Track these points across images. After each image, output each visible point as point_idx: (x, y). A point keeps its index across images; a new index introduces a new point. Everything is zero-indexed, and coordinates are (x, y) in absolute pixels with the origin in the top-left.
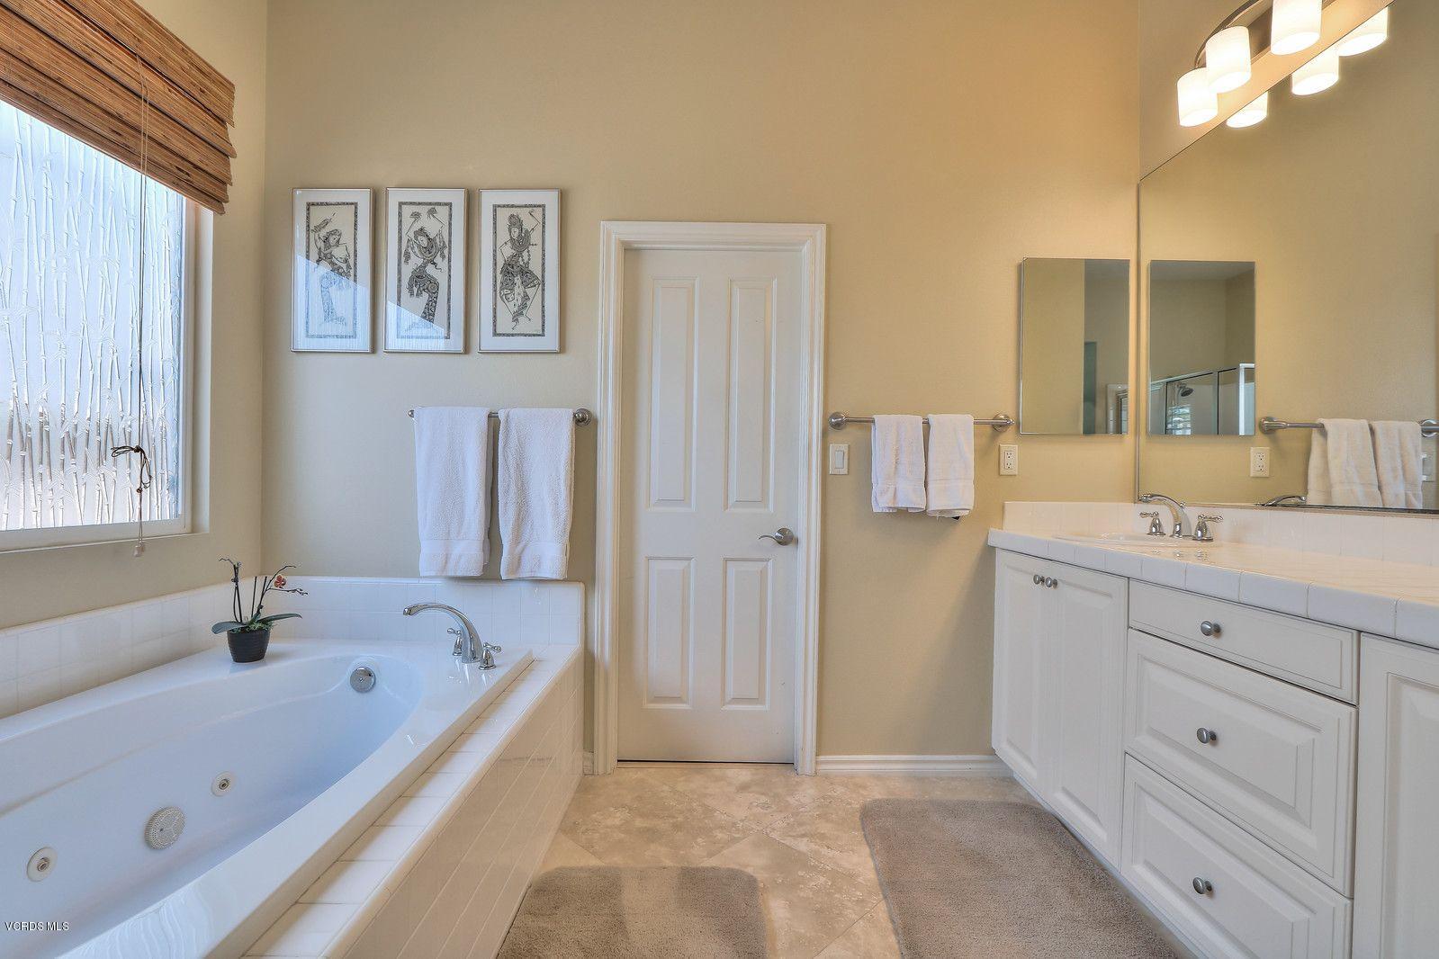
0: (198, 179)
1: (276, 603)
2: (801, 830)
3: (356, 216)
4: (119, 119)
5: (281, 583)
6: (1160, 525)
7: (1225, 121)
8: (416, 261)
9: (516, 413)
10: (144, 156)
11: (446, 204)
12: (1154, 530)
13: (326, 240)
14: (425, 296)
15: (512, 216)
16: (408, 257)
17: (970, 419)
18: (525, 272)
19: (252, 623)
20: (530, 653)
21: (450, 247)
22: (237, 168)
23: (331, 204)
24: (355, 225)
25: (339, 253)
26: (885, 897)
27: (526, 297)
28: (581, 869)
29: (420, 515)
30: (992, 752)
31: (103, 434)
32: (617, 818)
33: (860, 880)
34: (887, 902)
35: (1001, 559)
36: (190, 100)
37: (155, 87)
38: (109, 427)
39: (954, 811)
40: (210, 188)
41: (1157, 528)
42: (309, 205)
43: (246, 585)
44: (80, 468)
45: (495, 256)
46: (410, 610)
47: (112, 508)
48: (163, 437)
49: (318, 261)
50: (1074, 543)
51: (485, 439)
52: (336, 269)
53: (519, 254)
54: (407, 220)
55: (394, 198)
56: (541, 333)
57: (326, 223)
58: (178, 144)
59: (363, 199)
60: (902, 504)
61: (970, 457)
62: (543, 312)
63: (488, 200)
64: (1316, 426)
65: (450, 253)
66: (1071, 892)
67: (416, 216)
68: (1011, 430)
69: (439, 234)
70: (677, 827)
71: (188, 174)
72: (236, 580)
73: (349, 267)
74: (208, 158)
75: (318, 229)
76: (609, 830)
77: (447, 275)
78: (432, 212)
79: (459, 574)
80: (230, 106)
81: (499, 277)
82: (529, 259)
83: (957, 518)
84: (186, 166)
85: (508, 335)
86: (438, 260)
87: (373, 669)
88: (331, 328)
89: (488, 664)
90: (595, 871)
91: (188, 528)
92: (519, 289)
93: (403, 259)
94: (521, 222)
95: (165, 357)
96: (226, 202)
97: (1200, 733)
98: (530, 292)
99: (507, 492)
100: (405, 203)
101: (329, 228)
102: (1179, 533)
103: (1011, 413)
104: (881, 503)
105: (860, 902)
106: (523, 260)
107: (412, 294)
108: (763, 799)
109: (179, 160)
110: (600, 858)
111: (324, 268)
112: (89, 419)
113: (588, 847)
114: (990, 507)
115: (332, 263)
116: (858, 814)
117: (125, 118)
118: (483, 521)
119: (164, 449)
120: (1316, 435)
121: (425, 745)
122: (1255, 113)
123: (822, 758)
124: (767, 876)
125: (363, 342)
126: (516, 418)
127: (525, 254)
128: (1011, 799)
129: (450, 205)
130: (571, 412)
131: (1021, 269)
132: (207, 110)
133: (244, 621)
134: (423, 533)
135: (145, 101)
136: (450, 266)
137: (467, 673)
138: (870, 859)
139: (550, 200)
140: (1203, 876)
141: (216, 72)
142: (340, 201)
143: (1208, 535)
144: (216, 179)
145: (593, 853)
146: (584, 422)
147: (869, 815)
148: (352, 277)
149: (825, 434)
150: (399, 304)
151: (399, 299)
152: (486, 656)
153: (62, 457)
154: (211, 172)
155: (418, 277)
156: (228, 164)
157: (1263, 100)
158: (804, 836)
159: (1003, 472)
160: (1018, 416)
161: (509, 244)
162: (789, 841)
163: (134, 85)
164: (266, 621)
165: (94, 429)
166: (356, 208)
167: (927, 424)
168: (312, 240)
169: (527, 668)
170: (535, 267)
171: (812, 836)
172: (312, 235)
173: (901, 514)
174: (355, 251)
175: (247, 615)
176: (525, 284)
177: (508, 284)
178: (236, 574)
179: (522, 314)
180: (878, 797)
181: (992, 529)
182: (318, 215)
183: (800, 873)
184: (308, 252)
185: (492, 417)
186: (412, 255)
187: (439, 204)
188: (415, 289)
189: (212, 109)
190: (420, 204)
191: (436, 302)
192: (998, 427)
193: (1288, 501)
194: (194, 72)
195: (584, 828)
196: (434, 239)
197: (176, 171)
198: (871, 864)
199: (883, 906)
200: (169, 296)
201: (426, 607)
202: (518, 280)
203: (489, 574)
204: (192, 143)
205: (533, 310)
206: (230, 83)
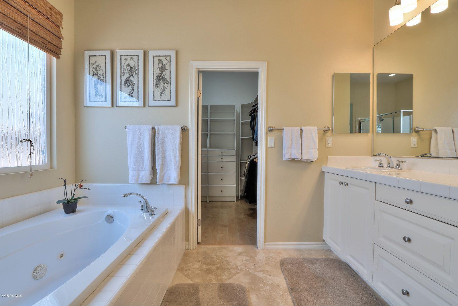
0: (50, 46)
1: (79, 193)
2: (260, 269)
3: (106, 60)
4: (20, 24)
5: (81, 186)
6: (382, 164)
7: (405, 24)
8: (126, 75)
9: (161, 127)
10: (29, 37)
11: (136, 56)
12: (380, 165)
13: (96, 68)
14: (130, 87)
15: (159, 60)
16: (124, 74)
17: (316, 128)
18: (164, 79)
19: (71, 200)
20: (167, 209)
21: (138, 70)
22: (64, 43)
23: (97, 56)
24: (106, 63)
25: (100, 73)
26: (290, 294)
27: (164, 87)
28: (185, 284)
29: (129, 163)
30: (324, 241)
31: (17, 135)
32: (197, 265)
33: (281, 287)
34: (291, 296)
35: (327, 176)
36: (46, 18)
37: (33, 13)
38: (20, 133)
39: (312, 262)
40: (54, 49)
41: (381, 165)
42: (90, 56)
43: (69, 187)
44: (9, 147)
45: (153, 73)
46: (125, 195)
47: (21, 160)
48: (40, 136)
49: (93, 76)
50: (354, 170)
51: (151, 136)
52: (99, 78)
53: (162, 72)
54: (123, 61)
55: (119, 53)
56: (169, 100)
57: (96, 62)
58: (42, 33)
59: (108, 54)
60: (293, 157)
61: (316, 141)
62: (170, 92)
63: (151, 54)
64: (433, 130)
65: (138, 72)
66: (355, 292)
67: (126, 59)
68: (330, 132)
69: (134, 66)
70: (218, 268)
71: (46, 45)
72: (65, 185)
73: (103, 77)
74: (53, 39)
75: (93, 64)
76: (194, 270)
77: (137, 80)
78: (132, 58)
79: (142, 182)
80: (61, 22)
81: (155, 81)
82: (165, 74)
83: (312, 162)
84: (45, 42)
85: (158, 100)
86: (134, 75)
87: (113, 215)
88: (98, 99)
89: (152, 213)
90: (190, 285)
91: (50, 168)
92: (162, 85)
93: (122, 74)
94: (162, 61)
95: (40, 108)
96: (61, 55)
97: (404, 238)
98: (166, 85)
99: (158, 154)
100: (123, 55)
101: (97, 64)
102: (389, 166)
103: (330, 126)
104: (286, 157)
105: (281, 295)
106: (163, 75)
107: (125, 87)
108: (247, 258)
109: (43, 39)
110: (191, 280)
111: (95, 78)
112: (12, 130)
113: (187, 276)
114: (323, 158)
115: (98, 76)
116: (279, 263)
117: (22, 23)
118: (151, 164)
119: (40, 141)
120: (433, 133)
121: (131, 242)
122: (417, 20)
123: (266, 243)
124: (249, 286)
125: (109, 103)
126: (161, 128)
127: (164, 72)
128: (331, 257)
129: (138, 56)
130: (180, 127)
131: (333, 77)
132: (53, 23)
133: (68, 199)
134: (130, 168)
135: (29, 18)
136: (138, 77)
137: (145, 217)
138: (284, 280)
139: (172, 54)
140: (405, 289)
141: (56, 9)
142: (100, 55)
143: (400, 167)
144: (57, 46)
145: (189, 278)
146: (184, 130)
147: (283, 263)
148: (105, 81)
149: (267, 133)
150: (121, 91)
151: (121, 89)
152: (152, 211)
153: (2, 143)
154: (54, 44)
155: (127, 81)
156: (61, 42)
157: (419, 16)
158: (261, 271)
159: (327, 146)
160: (332, 127)
161: (158, 69)
162: (256, 273)
163: (25, 12)
164: (76, 199)
165: (14, 133)
166: (106, 57)
167: (301, 130)
168: (91, 69)
169: (166, 214)
170: (167, 77)
171: (264, 271)
172: (91, 66)
173: (293, 160)
174: (106, 72)
175: (69, 197)
176: (164, 83)
177: (158, 83)
178: (65, 183)
179: (163, 93)
180: (285, 257)
181: (324, 166)
182: (93, 60)
183: (261, 285)
184: (89, 72)
185: (153, 129)
186: (125, 73)
187: (134, 55)
188: (126, 85)
189: (55, 22)
190: (128, 55)
191: (133, 89)
192: (326, 131)
193: (427, 155)
194: (48, 8)
195: (186, 269)
196: (133, 68)
197: (42, 43)
198: (285, 281)
199: (290, 297)
200: (41, 87)
201: (131, 194)
202: (161, 81)
203: (153, 182)
204: (47, 34)
205: (167, 92)
206: (61, 13)
